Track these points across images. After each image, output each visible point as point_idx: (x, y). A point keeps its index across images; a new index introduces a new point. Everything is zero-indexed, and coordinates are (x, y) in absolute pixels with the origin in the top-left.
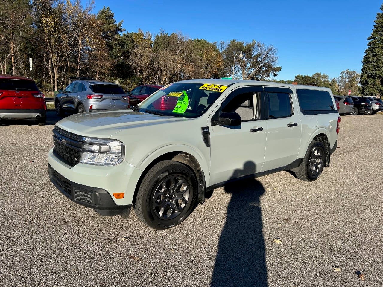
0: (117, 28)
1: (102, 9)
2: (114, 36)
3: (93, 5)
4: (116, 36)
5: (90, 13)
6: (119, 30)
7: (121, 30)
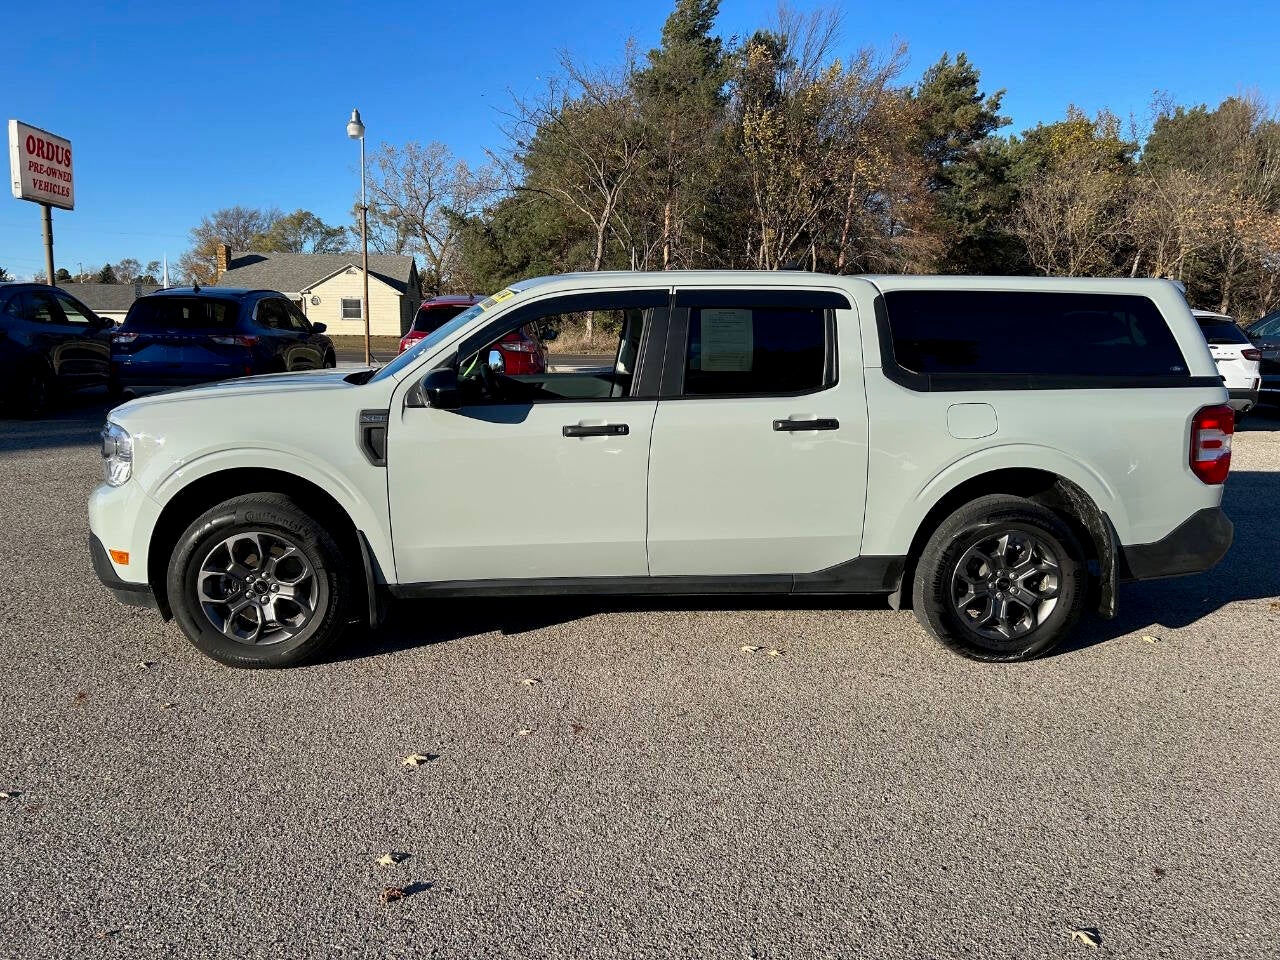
0: (982, 116)
1: (936, 62)
2: (970, 147)
3: (904, 58)
4: (976, 146)
5: (890, 85)
6: (989, 123)
7: (994, 122)
